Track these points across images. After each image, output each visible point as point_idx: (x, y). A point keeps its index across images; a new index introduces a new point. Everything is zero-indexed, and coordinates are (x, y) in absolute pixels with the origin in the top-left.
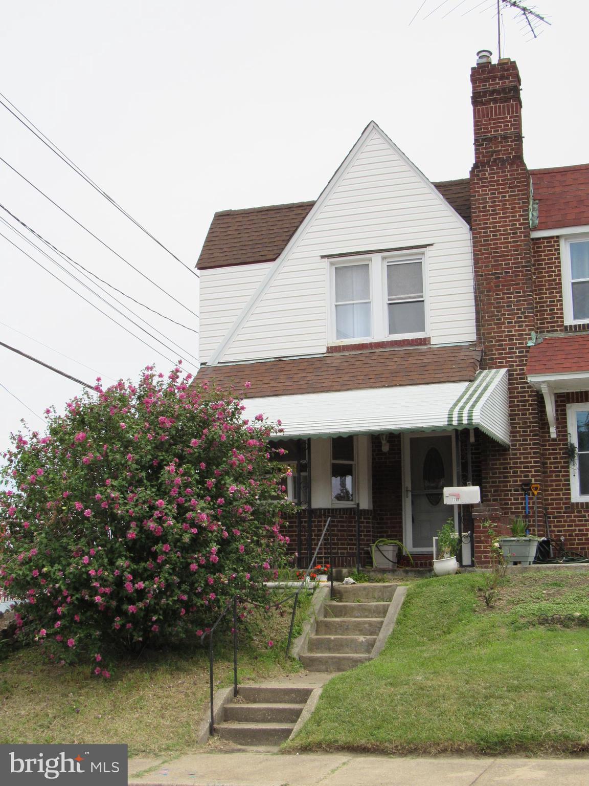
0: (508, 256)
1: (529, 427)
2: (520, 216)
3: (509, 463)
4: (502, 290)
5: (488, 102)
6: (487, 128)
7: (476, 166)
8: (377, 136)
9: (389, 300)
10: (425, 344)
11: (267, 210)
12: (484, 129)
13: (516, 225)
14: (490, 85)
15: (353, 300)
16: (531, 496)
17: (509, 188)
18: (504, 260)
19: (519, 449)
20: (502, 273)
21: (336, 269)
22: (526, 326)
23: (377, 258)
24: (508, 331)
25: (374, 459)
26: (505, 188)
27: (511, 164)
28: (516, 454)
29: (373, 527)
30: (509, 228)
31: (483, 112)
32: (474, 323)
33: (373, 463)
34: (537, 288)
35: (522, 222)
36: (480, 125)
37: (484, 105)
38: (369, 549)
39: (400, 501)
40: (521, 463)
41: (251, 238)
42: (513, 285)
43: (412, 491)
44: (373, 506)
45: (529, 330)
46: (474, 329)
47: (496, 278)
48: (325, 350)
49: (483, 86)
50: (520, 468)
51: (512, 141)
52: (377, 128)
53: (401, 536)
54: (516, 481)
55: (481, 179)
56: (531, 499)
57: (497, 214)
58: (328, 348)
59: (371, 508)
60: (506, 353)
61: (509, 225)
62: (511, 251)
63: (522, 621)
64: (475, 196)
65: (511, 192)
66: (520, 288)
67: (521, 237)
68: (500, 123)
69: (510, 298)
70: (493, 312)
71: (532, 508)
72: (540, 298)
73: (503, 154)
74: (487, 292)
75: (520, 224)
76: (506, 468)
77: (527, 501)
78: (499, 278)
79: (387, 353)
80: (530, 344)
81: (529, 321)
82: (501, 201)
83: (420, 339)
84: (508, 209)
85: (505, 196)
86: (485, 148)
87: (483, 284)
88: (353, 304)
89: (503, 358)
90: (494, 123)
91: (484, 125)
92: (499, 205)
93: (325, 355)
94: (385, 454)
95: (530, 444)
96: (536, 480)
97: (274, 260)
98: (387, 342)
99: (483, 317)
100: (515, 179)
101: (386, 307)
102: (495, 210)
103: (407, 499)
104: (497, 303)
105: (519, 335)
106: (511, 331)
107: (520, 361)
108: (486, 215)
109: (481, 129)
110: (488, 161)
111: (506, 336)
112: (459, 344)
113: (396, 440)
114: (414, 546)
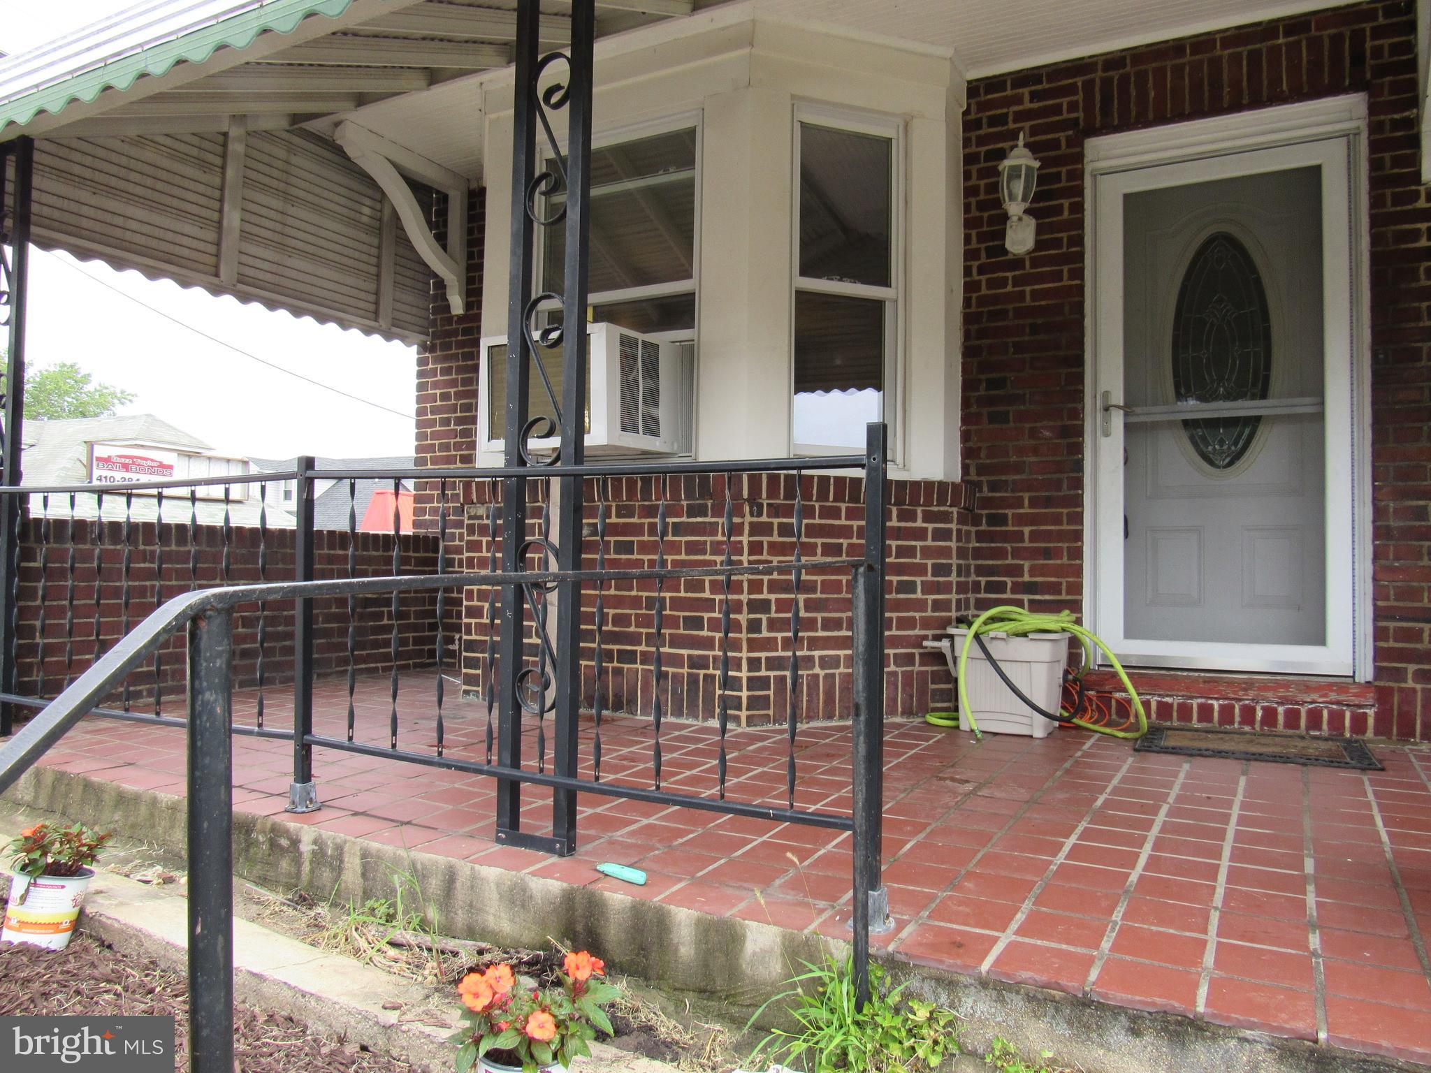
25: (969, 287)
29: (962, 553)
33: (967, 302)
38: (945, 644)
39: (1078, 448)
43: (1128, 408)
44: (965, 468)
53: (1077, 588)
59: (956, 476)
94: (1017, 263)
103: (1103, 441)
113: (1066, 203)
114: (1129, 634)
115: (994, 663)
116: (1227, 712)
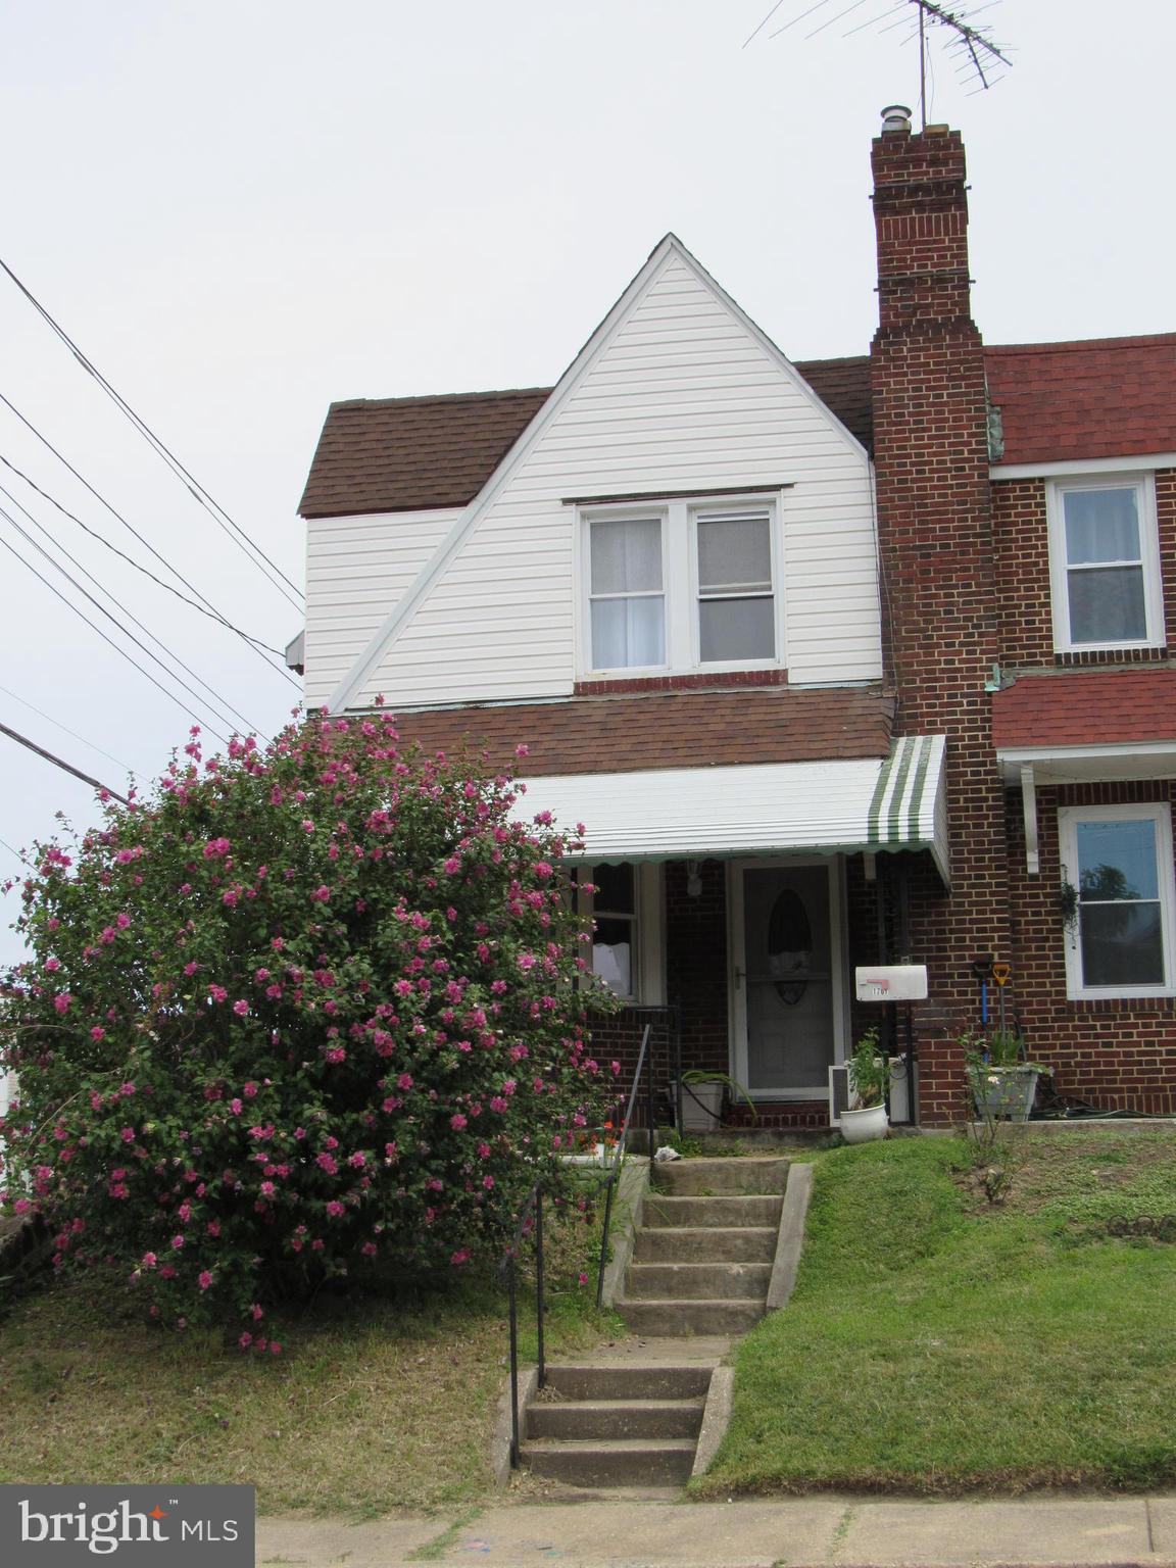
0: (946, 512)
1: (988, 851)
2: (971, 435)
3: (949, 922)
4: (933, 580)
5: (906, 209)
6: (905, 260)
7: (881, 334)
8: (680, 263)
9: (701, 592)
10: (776, 683)
11: (441, 404)
12: (899, 260)
13: (962, 452)
14: (909, 175)
15: (626, 591)
16: (992, 987)
17: (950, 379)
18: (939, 521)
19: (969, 895)
20: (934, 547)
21: (593, 526)
22: (983, 652)
23: (677, 508)
24: (947, 662)
25: (670, 910)
26: (941, 379)
27: (954, 334)
28: (962, 904)
30: (948, 458)
31: (896, 229)
32: (877, 643)
33: (668, 918)
34: (1002, 578)
35: (974, 447)
36: (891, 253)
37: (897, 213)
38: (667, 1090)
39: (725, 995)
40: (972, 921)
41: (412, 458)
42: (957, 570)
43: (748, 975)
45: (989, 660)
46: (878, 656)
47: (923, 556)
48: (570, 690)
49: (896, 175)
50: (970, 931)
51: (954, 288)
52: (680, 248)
53: (726, 1065)
54: (963, 958)
55: (893, 359)
56: (992, 992)
57: (924, 430)
58: (577, 685)
59: (666, 1003)
60: (942, 705)
61: (949, 453)
62: (952, 504)
63: (1075, 1229)
64: (881, 392)
65: (954, 387)
66: (971, 577)
67: (972, 476)
68: (929, 250)
69: (952, 595)
70: (916, 623)
71: (994, 1010)
72: (1007, 599)
73: (936, 313)
74: (904, 582)
75: (971, 452)
76: (942, 932)
77: (985, 997)
78: (929, 556)
79: (702, 699)
80: (991, 688)
81: (988, 643)
82: (934, 405)
83: (767, 672)
84: (946, 420)
85: (941, 396)
86: (900, 299)
87: (897, 565)
88: (625, 599)
89: (937, 714)
90: (918, 251)
91: (898, 253)
92: (929, 413)
93: (571, 699)
94: (694, 900)
95: (989, 885)
96: (1001, 956)
97: (465, 504)
98: (699, 676)
99: (897, 632)
100: (961, 362)
101: (696, 605)
102: (921, 422)
104: (924, 605)
105: (968, 669)
106: (952, 662)
107: (969, 721)
108: (904, 431)
109: (892, 261)
110: (906, 326)
111: (943, 671)
112: (845, 685)
113: (716, 872)
114: (752, 1085)
115: (693, 1096)
116: (794, 1119)
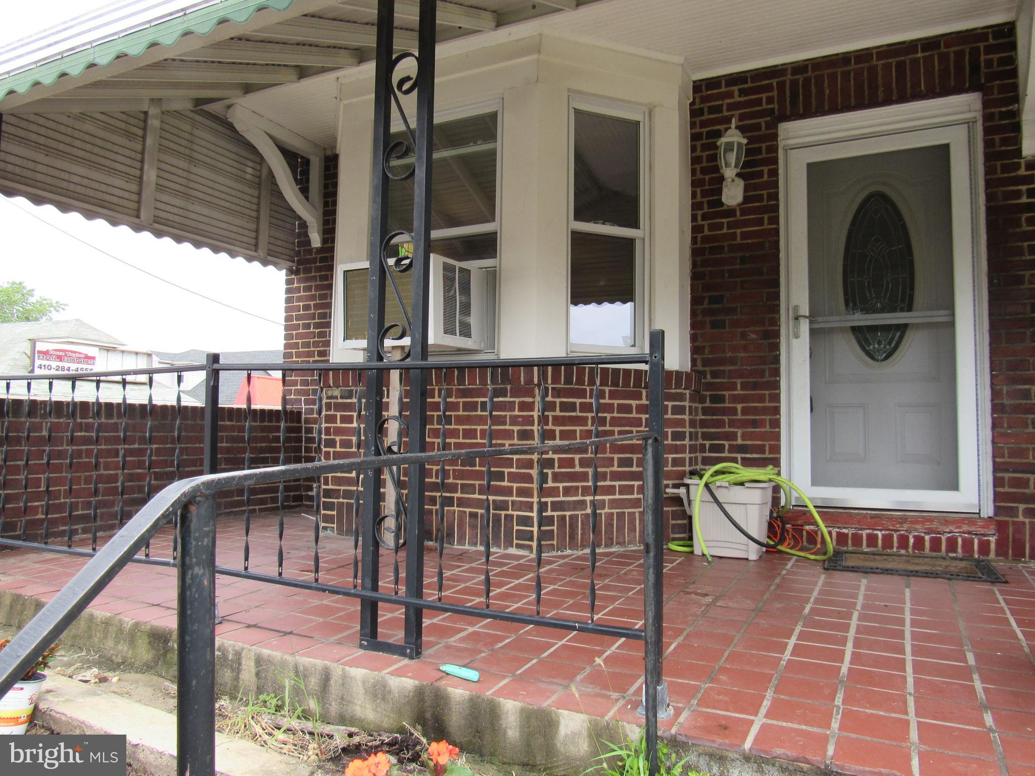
25: (696, 229)
29: (693, 423)
33: (694, 240)
38: (682, 491)
39: (776, 347)
43: (812, 318)
44: (694, 362)
53: (776, 449)
59: (687, 367)
94: (731, 212)
103: (795, 342)
113: (765, 169)
114: (815, 482)
115: (720, 505)
116: (888, 540)
